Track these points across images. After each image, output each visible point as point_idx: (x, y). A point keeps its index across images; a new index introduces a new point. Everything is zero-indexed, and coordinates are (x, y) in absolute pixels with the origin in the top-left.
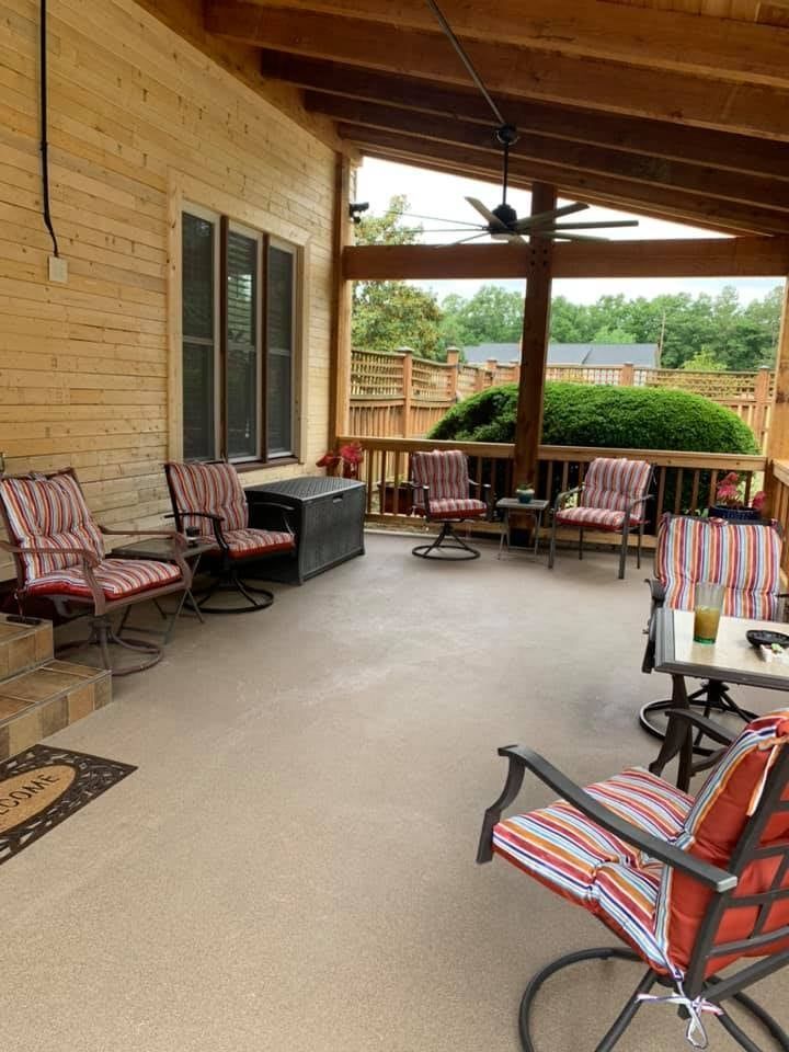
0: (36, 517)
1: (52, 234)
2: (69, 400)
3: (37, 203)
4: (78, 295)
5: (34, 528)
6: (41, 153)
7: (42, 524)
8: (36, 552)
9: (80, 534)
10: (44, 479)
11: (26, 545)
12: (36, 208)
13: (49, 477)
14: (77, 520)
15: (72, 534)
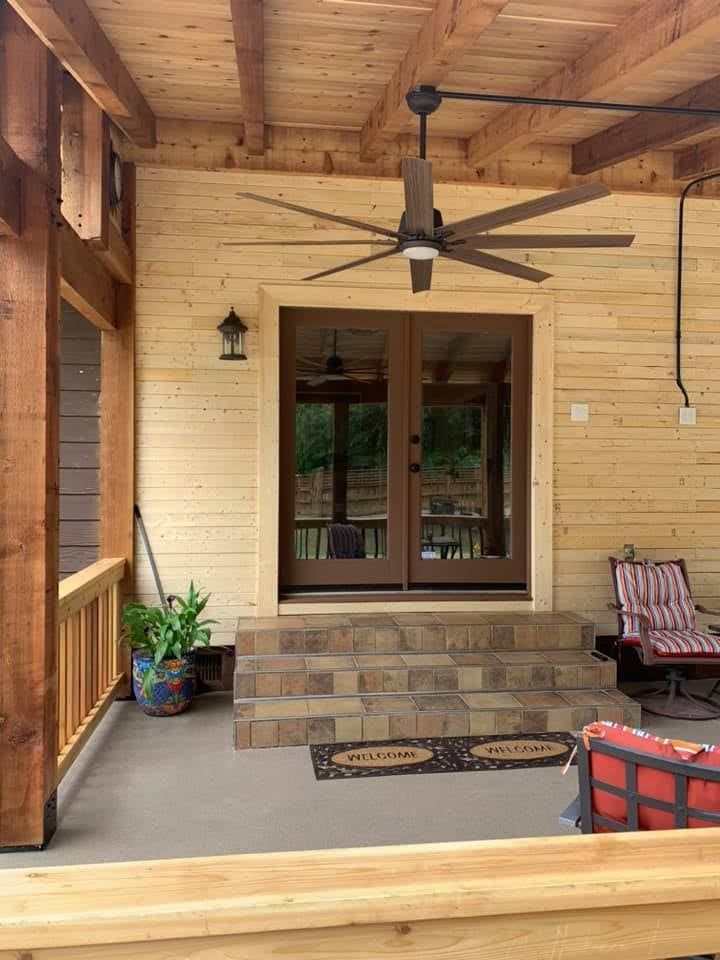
0: (636, 591)
1: (684, 392)
2: (695, 509)
3: (671, 374)
4: (707, 431)
5: (633, 598)
6: (675, 340)
7: (641, 596)
8: (631, 616)
9: (674, 608)
10: (653, 565)
11: (624, 609)
12: (672, 377)
13: (657, 564)
14: (673, 597)
15: (668, 607)
